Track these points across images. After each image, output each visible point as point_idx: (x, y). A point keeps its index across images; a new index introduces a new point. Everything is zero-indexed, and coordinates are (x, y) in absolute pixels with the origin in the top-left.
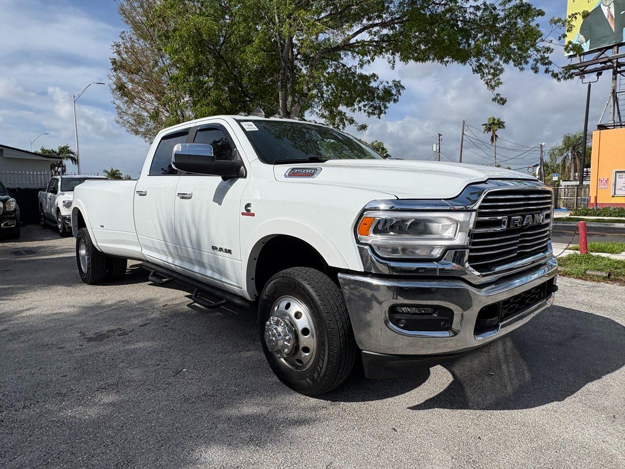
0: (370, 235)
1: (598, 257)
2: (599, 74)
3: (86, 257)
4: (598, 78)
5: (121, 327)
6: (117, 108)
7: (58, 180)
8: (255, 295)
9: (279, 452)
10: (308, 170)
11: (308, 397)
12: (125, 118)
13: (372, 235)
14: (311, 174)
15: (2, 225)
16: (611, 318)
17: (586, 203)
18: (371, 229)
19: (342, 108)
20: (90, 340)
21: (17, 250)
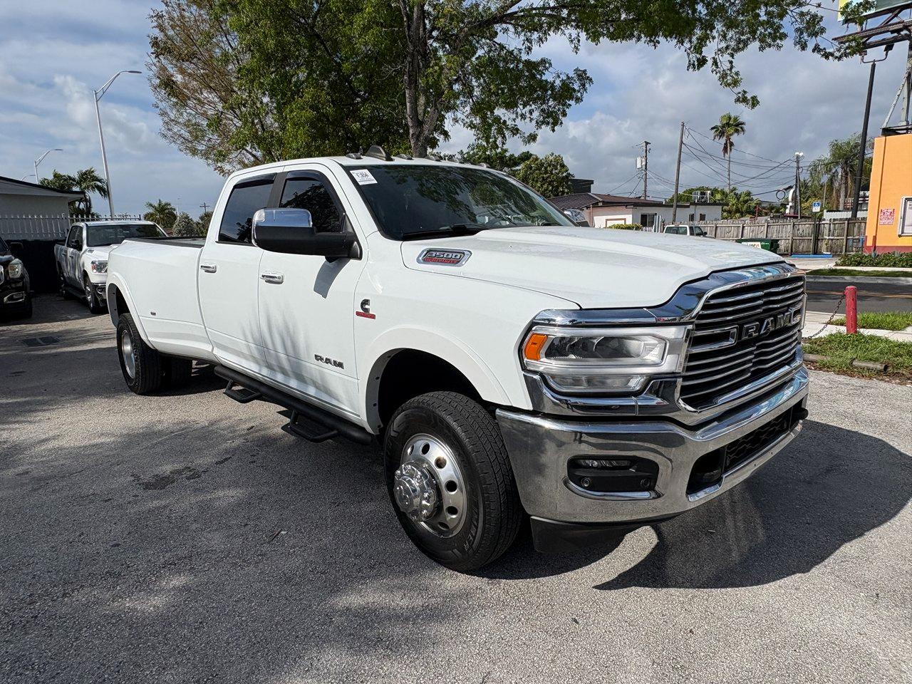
0: (542, 360)
1: (872, 338)
2: (889, 47)
3: (133, 355)
4: (887, 55)
5: (190, 465)
6: (162, 115)
7: (81, 228)
8: (379, 426)
9: (418, 658)
10: (451, 255)
11: (456, 572)
12: (176, 130)
13: (544, 359)
14: (453, 259)
15: (5, 299)
16: (884, 439)
17: (860, 245)
18: (543, 351)
19: (500, 112)
20: (147, 486)
21: (30, 338)
